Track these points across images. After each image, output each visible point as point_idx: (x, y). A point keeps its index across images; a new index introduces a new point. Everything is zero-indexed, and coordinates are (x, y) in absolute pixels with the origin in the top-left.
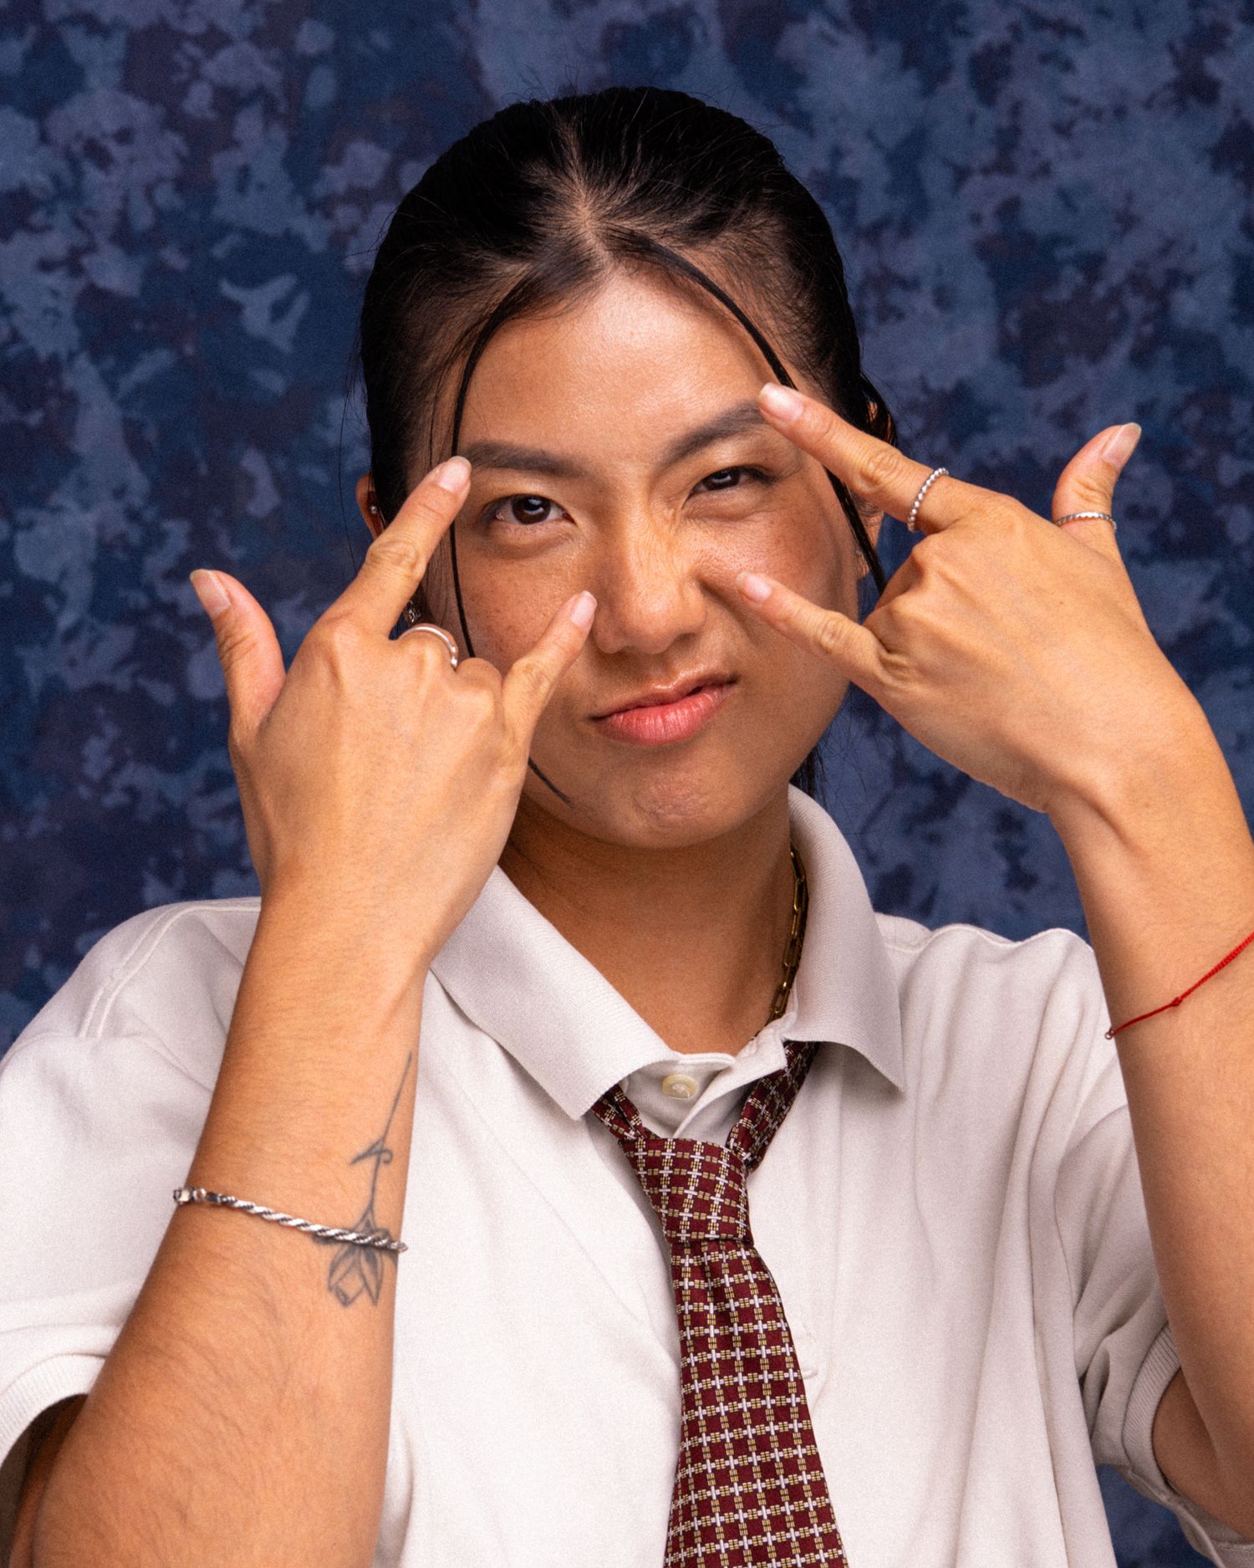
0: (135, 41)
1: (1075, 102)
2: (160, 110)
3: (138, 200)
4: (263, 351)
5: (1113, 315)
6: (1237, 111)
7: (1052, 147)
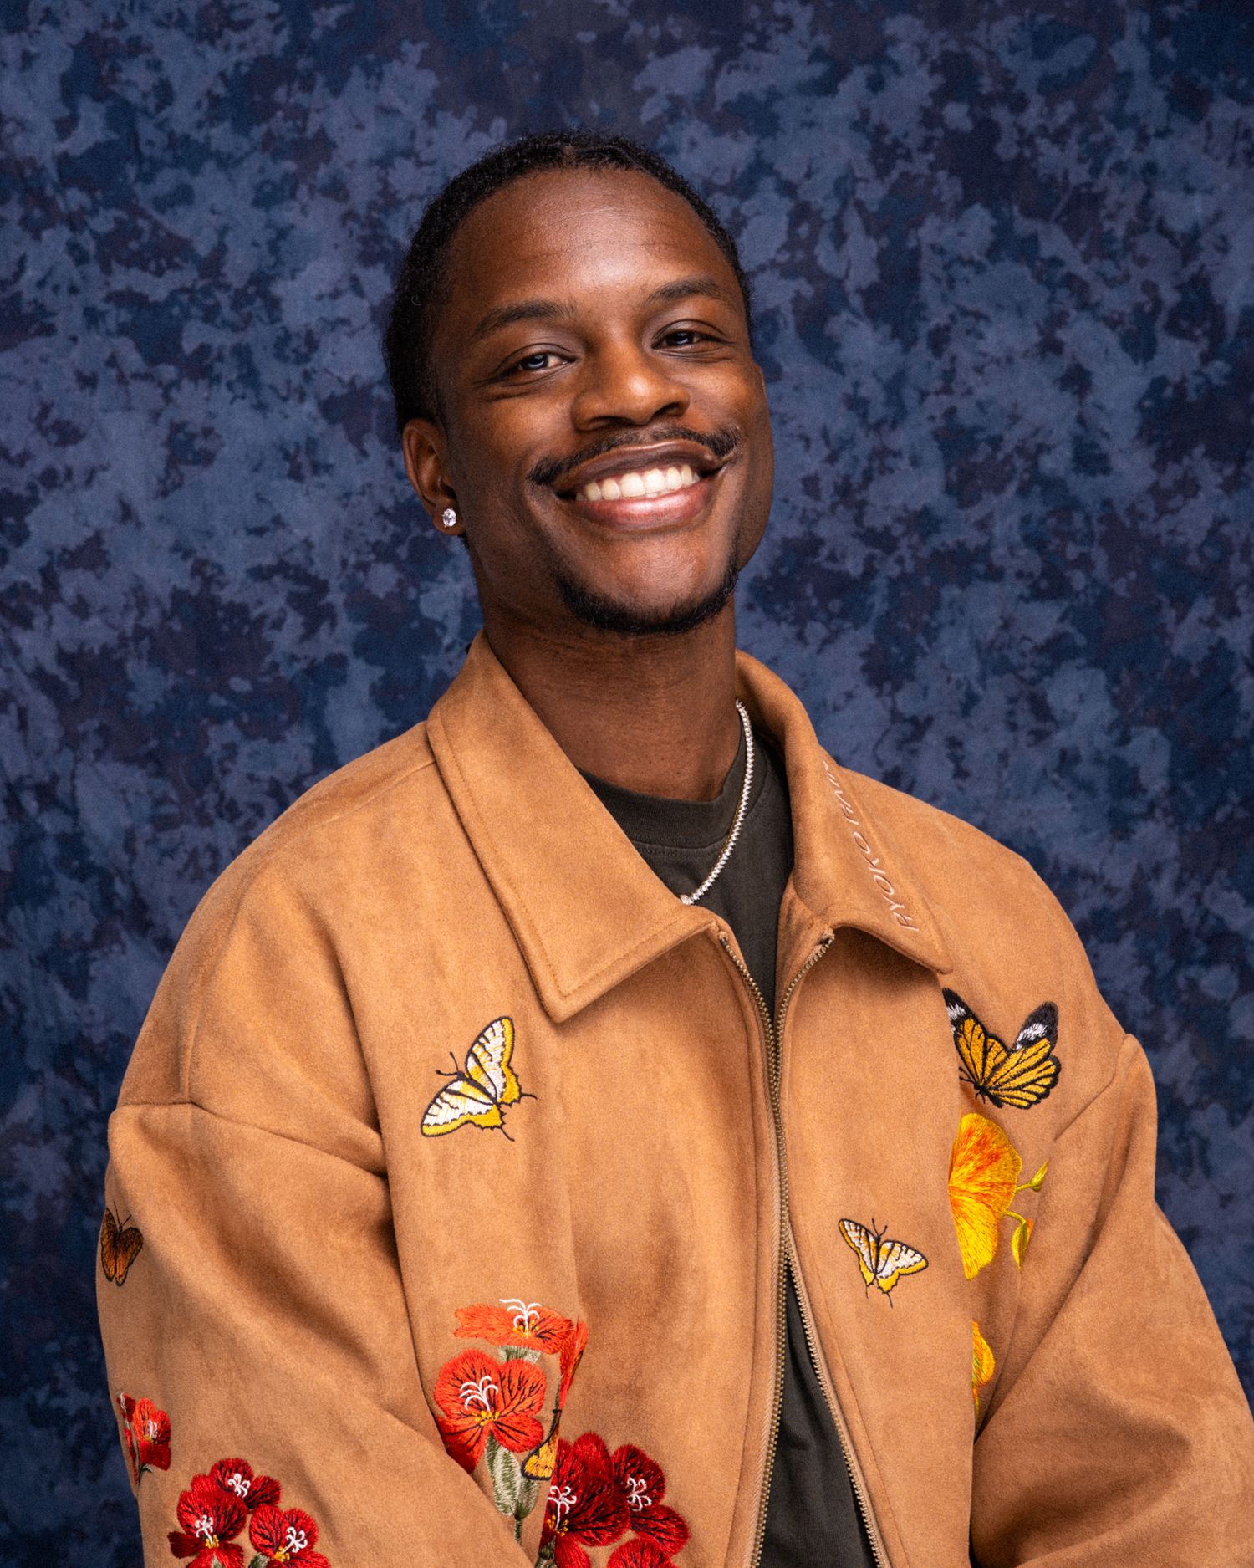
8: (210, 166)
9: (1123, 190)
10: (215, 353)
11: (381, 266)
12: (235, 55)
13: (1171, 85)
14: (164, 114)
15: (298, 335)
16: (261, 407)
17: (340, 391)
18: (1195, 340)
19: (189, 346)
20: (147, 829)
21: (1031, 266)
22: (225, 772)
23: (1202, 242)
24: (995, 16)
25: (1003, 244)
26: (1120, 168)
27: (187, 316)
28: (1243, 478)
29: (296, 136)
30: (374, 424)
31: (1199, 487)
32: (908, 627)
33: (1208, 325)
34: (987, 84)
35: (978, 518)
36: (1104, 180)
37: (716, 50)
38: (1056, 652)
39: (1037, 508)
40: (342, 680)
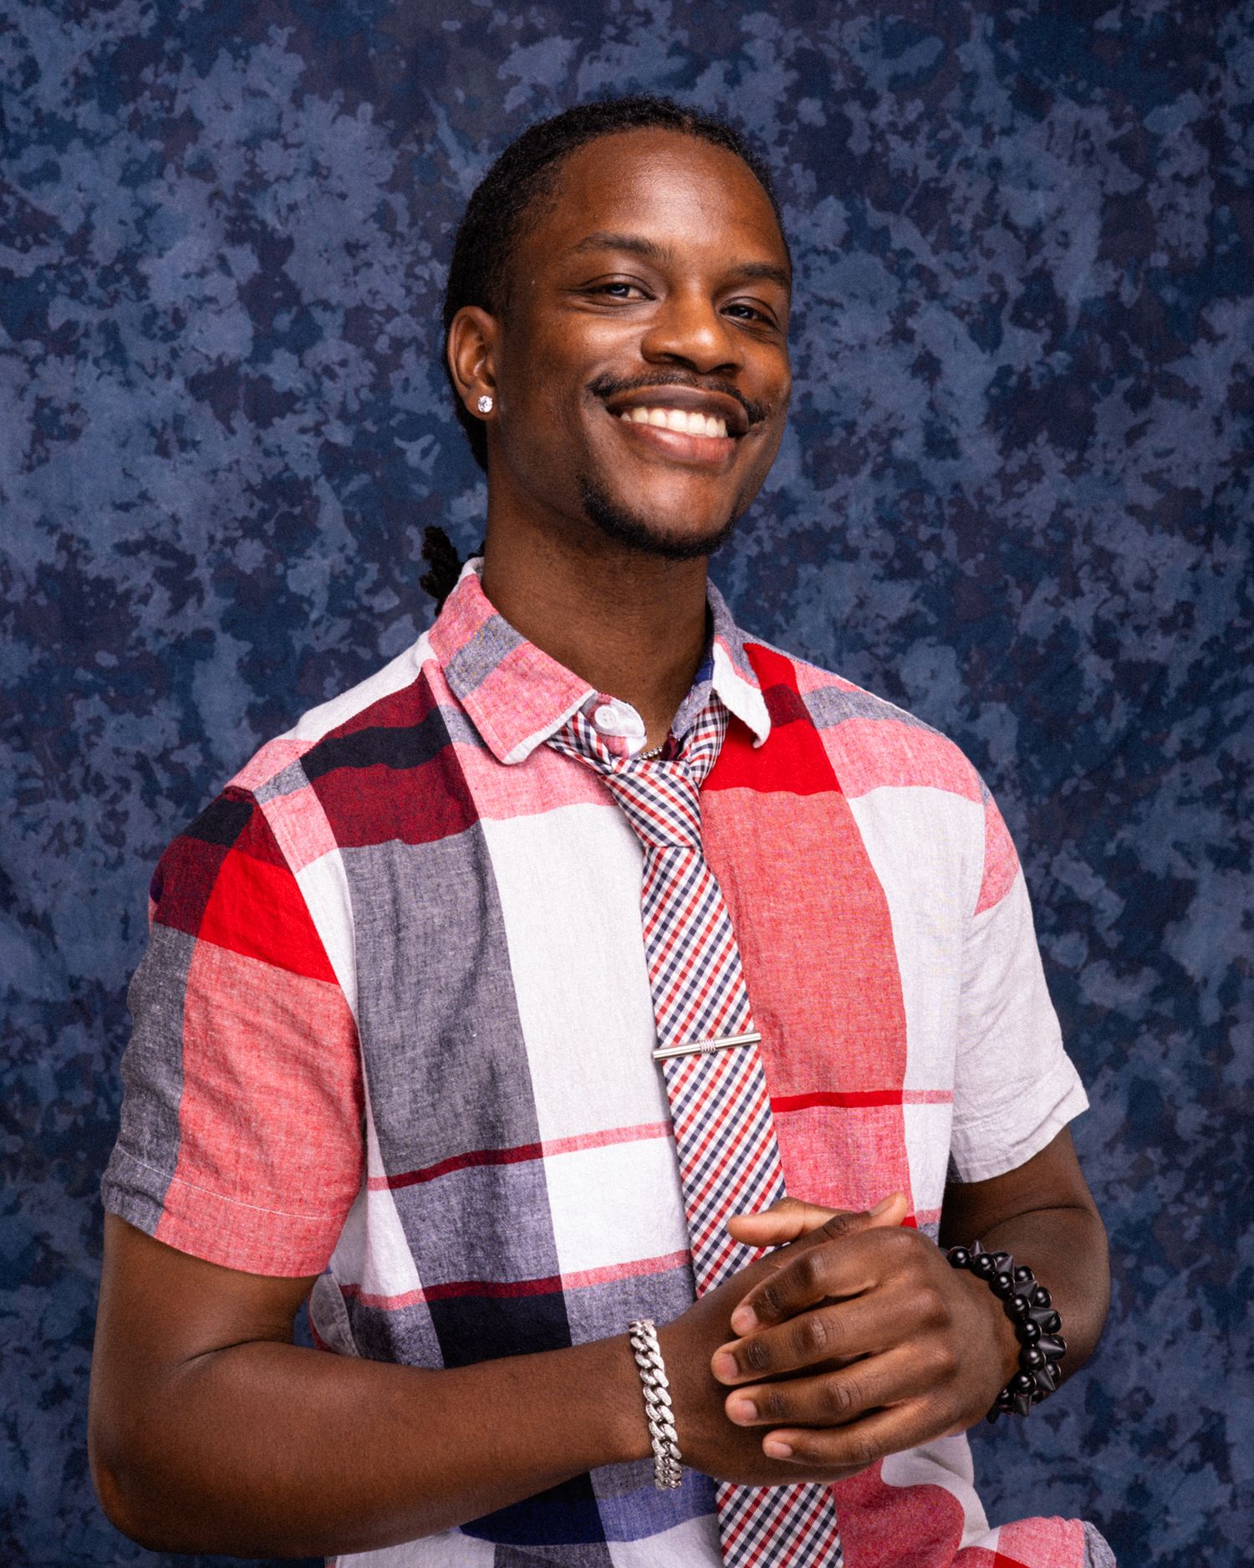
0: (349, 314)
1: (840, 342)
2: (362, 349)
3: (351, 395)
4: (417, 474)
5: (862, 452)
6: (924, 346)
7: (827, 365)
8: (76, 144)
9: (970, 185)
10: (81, 330)
11: (248, 247)
12: (103, 35)
13: (1015, 85)
14: (30, 91)
15: (165, 312)
16: (128, 384)
17: (207, 369)
18: (1039, 331)
19: (55, 322)
20: (12, 803)
21: (883, 257)
22: (91, 745)
23: (1045, 236)
24: (848, 14)
25: (856, 235)
26: (967, 164)
27: (54, 293)
28: (1085, 465)
29: (163, 115)
30: (241, 402)
31: (1043, 473)
32: (766, 605)
33: (1050, 317)
34: (839, 81)
35: (833, 499)
36: (953, 175)
37: (578, 41)
38: (909, 630)
39: (890, 489)
40: (208, 655)
